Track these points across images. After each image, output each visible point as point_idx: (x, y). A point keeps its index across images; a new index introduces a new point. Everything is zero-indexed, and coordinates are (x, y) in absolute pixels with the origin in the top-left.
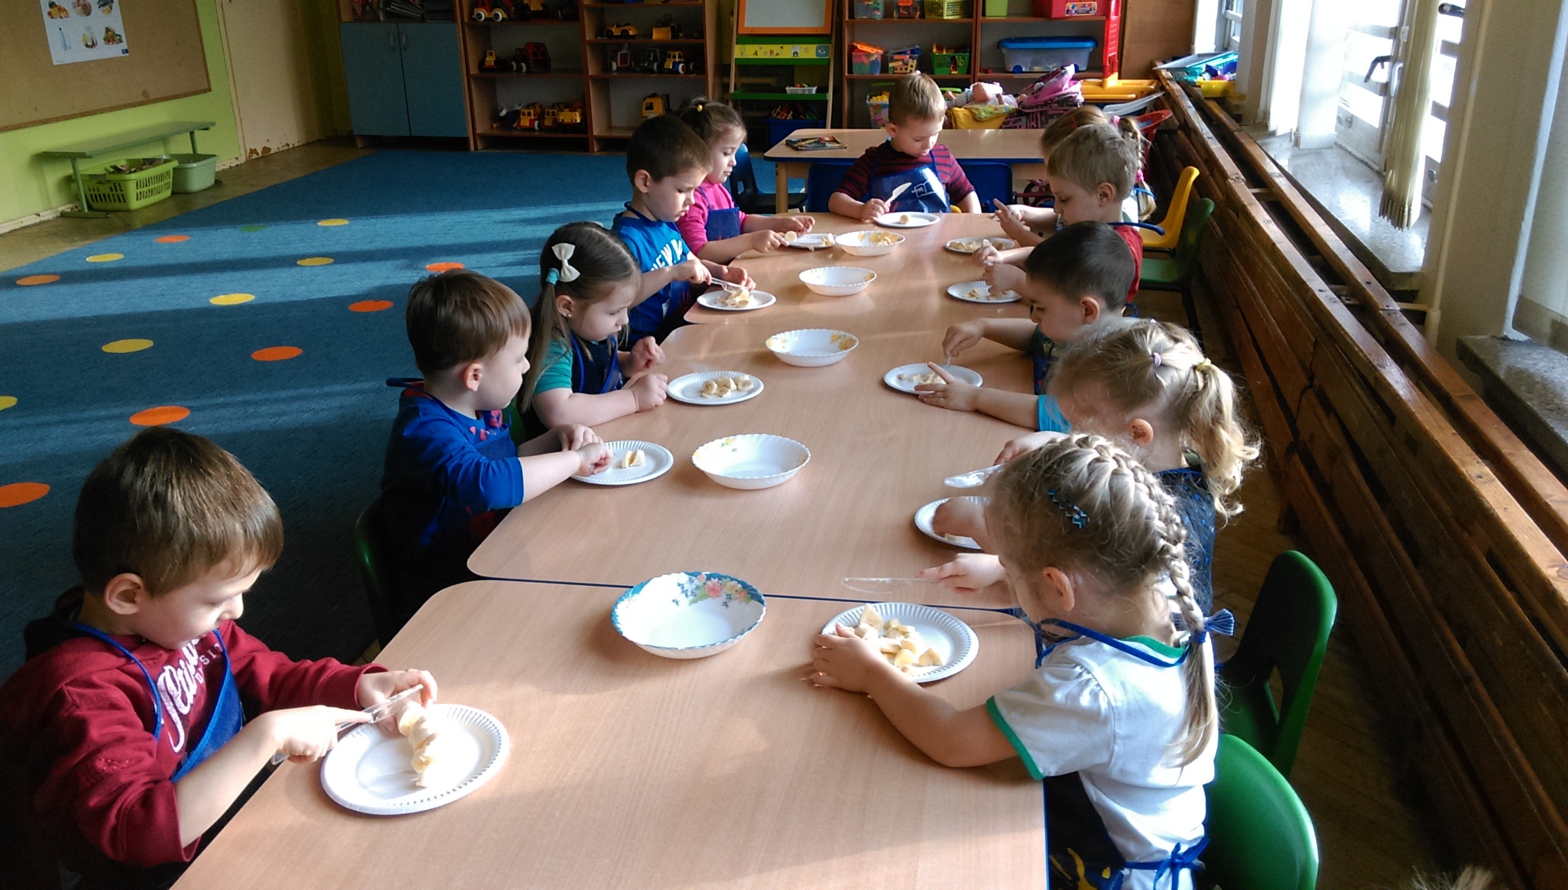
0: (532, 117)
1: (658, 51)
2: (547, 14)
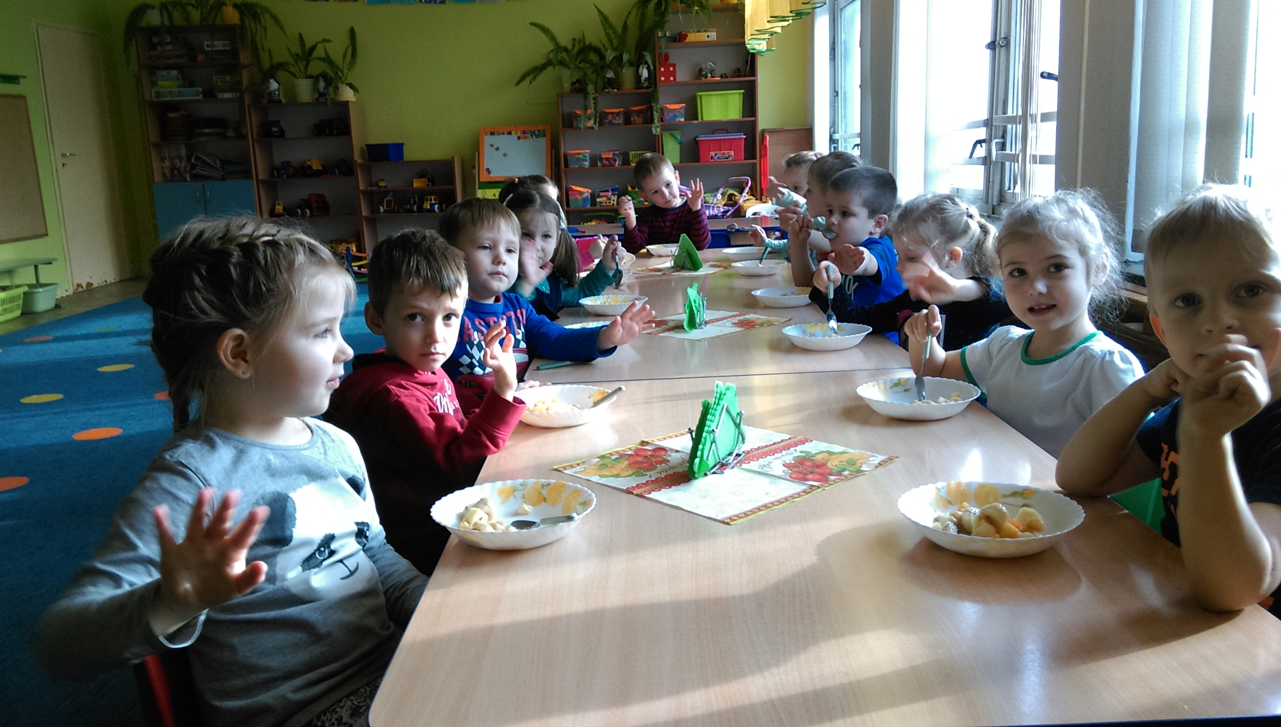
1: (416, 196)
2: (326, 171)
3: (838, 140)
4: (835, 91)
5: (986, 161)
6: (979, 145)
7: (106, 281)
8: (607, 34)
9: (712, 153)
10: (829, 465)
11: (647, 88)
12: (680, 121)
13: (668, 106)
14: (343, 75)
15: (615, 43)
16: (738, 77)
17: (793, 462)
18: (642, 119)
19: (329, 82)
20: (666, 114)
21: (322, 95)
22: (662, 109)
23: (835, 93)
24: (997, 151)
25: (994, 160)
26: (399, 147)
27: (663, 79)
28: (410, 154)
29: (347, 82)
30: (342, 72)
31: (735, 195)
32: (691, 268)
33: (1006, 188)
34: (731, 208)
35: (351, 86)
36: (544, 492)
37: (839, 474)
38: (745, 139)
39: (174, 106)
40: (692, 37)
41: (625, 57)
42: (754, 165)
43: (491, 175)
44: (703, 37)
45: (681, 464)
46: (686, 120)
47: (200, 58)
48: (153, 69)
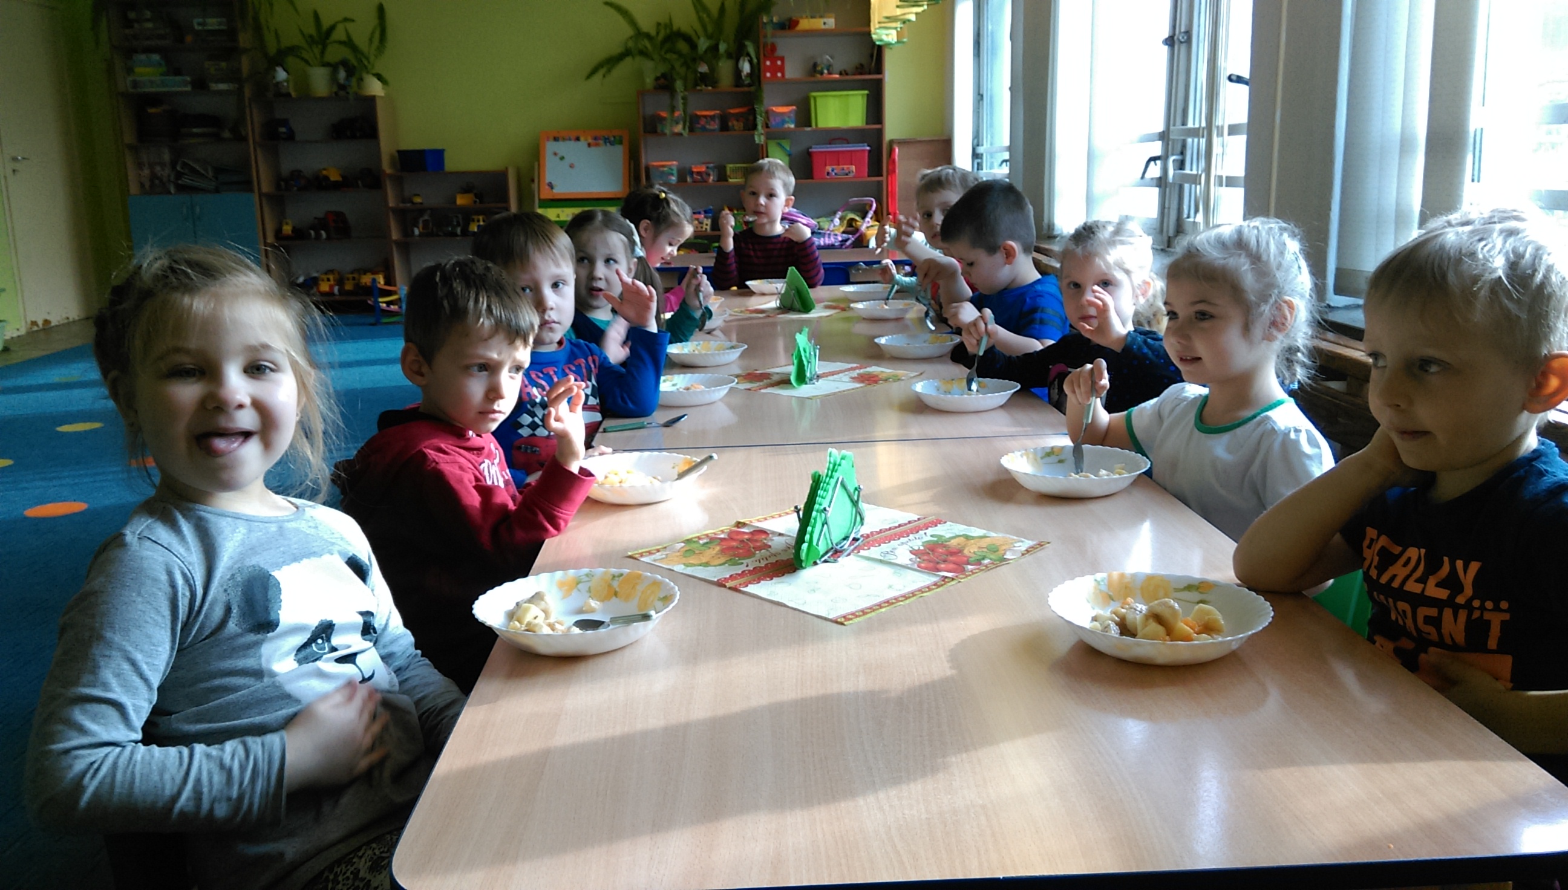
0: (332, 282)
1: (460, 216)
2: (346, 183)
3: (982, 155)
4: (979, 94)
5: (1161, 182)
6: (1152, 163)
7: (68, 318)
8: (700, 19)
9: (829, 168)
10: (966, 552)
11: (749, 85)
12: (789, 128)
13: (774, 109)
14: (369, 62)
15: (710, 29)
16: (861, 74)
17: (922, 548)
18: (742, 124)
19: (351, 71)
20: (771, 119)
21: (342, 87)
22: (767, 112)
23: (979, 96)
24: (1174, 170)
25: (1171, 181)
26: (438, 155)
27: (768, 75)
28: (453, 163)
29: (374, 72)
30: (367, 59)
31: (856, 221)
32: (801, 309)
33: (1185, 216)
34: (850, 236)
35: (379, 77)
36: (616, 584)
37: (978, 562)
38: (870, 151)
39: (155, 99)
40: (805, 24)
41: (722, 47)
42: (880, 183)
43: (554, 191)
44: (818, 24)
45: (786, 551)
46: (796, 126)
47: (189, 39)
48: (128, 51)
